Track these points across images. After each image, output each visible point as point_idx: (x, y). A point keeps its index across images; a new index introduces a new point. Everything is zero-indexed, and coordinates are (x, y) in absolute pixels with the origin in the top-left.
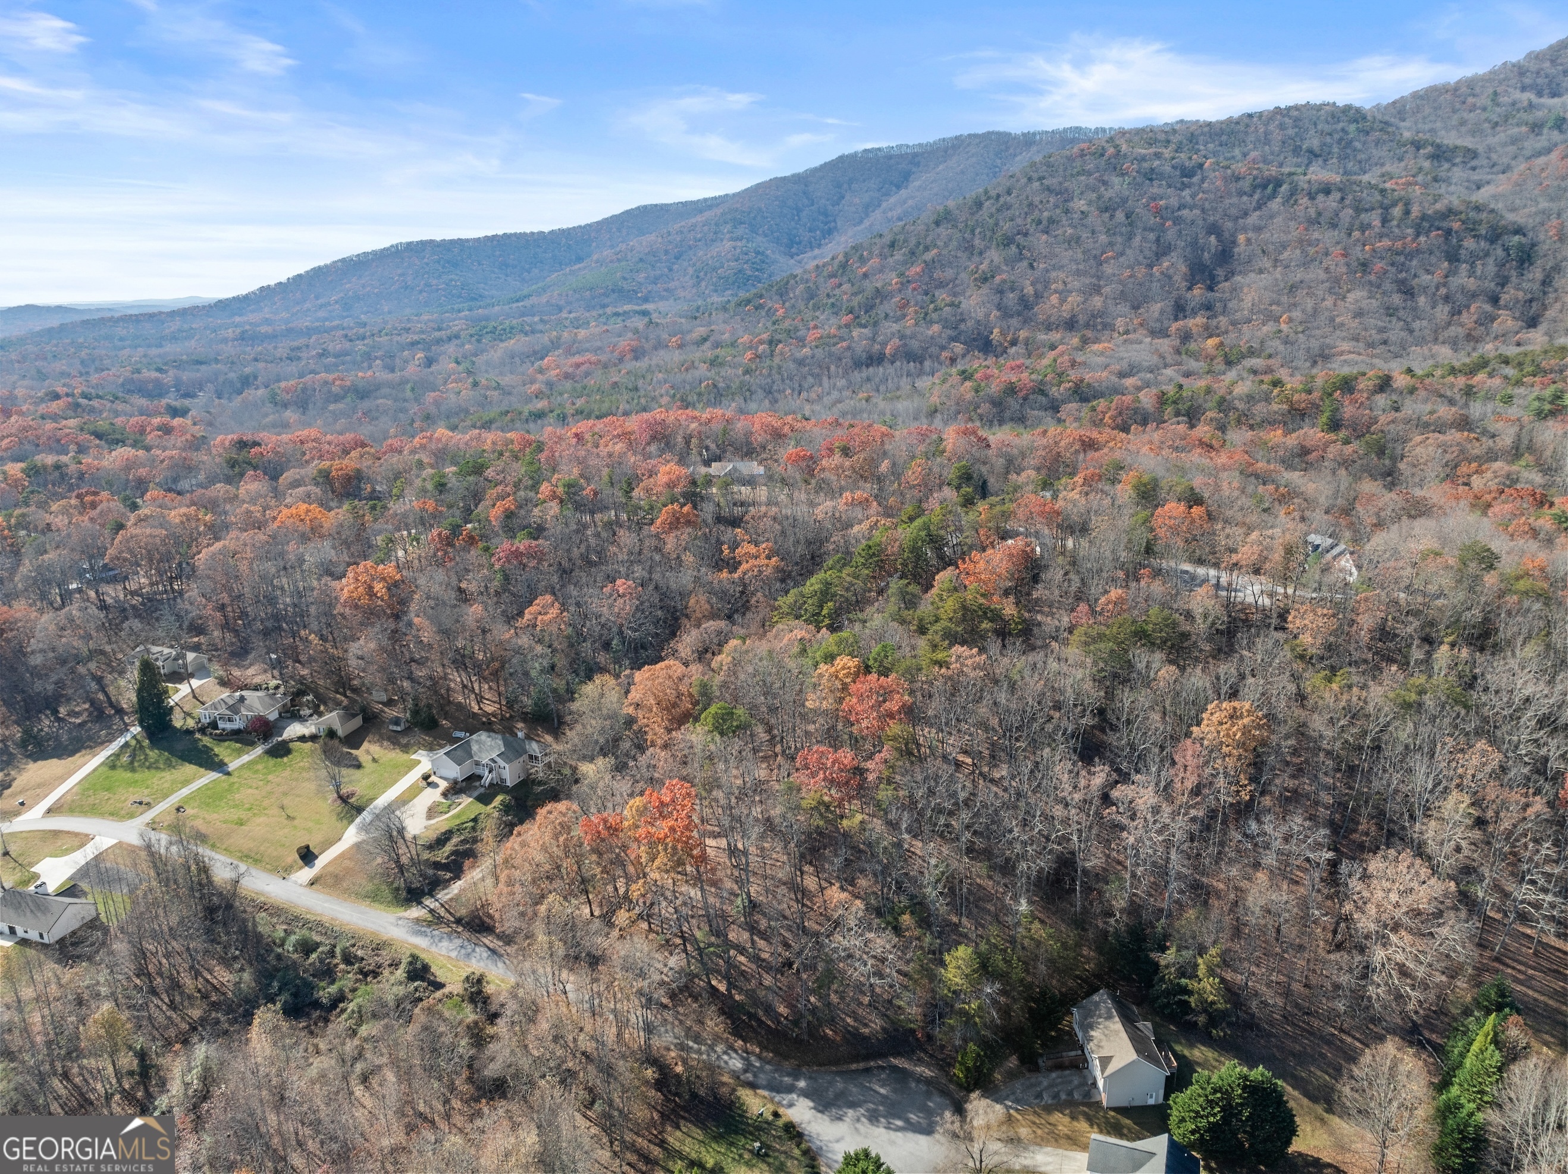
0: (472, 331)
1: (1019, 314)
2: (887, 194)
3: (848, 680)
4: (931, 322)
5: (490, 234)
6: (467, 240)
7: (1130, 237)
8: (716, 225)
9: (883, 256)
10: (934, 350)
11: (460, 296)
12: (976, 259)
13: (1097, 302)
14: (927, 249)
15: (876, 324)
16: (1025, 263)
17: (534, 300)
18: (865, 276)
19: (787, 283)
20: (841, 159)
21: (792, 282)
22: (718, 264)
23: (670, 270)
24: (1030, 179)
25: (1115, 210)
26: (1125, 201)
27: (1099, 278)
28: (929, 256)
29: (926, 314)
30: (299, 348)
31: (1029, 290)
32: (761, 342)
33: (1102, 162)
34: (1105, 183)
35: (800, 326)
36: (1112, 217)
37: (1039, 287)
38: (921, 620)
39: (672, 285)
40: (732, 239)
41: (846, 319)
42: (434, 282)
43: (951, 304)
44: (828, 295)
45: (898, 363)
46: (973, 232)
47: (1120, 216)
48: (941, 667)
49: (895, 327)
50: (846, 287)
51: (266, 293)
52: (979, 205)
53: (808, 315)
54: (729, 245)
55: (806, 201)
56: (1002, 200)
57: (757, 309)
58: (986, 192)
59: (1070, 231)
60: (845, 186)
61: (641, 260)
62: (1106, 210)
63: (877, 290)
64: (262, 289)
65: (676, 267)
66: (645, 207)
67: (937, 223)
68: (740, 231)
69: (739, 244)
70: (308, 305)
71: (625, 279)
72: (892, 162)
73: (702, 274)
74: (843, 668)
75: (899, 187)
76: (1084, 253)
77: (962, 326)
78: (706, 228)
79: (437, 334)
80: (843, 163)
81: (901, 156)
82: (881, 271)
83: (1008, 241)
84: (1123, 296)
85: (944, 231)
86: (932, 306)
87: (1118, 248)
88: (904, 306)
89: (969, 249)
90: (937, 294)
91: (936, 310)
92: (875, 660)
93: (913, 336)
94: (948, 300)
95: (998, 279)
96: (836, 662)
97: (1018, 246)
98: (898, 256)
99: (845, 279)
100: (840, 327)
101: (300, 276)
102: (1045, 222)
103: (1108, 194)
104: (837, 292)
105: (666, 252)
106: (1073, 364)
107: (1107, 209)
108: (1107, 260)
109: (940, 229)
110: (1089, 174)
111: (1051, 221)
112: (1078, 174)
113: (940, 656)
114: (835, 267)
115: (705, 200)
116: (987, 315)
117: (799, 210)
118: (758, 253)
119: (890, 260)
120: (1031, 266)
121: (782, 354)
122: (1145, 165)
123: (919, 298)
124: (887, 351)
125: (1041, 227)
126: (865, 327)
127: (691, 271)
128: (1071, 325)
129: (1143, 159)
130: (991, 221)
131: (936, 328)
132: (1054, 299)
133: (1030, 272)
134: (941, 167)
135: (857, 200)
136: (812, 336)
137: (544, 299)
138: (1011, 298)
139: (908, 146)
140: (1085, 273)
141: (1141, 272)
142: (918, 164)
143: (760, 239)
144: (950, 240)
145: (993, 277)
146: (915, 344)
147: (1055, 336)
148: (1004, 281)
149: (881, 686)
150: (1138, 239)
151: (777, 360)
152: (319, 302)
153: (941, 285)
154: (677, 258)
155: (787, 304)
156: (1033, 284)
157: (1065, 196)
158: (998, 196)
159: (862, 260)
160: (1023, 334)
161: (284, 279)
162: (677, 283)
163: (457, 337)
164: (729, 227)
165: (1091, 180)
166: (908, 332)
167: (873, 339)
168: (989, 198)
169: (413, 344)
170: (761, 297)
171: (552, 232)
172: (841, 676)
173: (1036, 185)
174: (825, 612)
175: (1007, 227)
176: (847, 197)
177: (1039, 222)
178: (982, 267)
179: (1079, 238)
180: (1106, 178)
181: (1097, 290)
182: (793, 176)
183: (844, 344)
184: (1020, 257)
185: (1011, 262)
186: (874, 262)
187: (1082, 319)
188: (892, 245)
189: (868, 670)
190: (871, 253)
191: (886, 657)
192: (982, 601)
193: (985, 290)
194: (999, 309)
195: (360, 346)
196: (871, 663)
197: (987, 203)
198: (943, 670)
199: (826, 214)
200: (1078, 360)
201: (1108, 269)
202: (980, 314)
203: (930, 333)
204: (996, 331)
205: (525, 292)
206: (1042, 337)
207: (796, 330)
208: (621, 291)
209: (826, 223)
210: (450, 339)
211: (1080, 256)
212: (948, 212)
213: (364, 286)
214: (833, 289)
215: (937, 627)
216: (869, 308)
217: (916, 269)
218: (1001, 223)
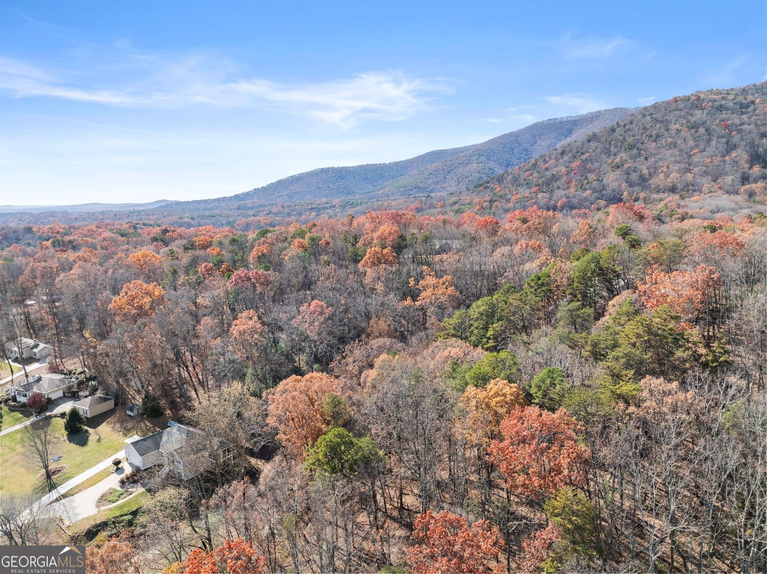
0: (342, 204)
1: (640, 185)
2: (560, 140)
3: (501, 411)
4: (585, 190)
5: (360, 164)
6: (349, 167)
7: (709, 140)
8: (470, 157)
9: (557, 159)
10: (587, 204)
11: (343, 192)
12: (612, 157)
13: (689, 177)
14: (583, 154)
15: (552, 191)
16: (643, 158)
17: (377, 192)
18: (547, 169)
19: (503, 175)
20: (536, 124)
21: (506, 175)
22: (469, 175)
23: (445, 178)
24: (644, 116)
25: (698, 128)
26: (704, 123)
27: (690, 165)
28: (584, 157)
29: (582, 185)
30: (259, 211)
31: (645, 172)
32: (485, 201)
33: (689, 103)
34: (691, 115)
35: (508, 193)
36: (696, 131)
37: (652, 170)
38: (595, 345)
39: (445, 185)
40: (477, 163)
41: (534, 189)
42: (331, 186)
43: (598, 180)
44: (525, 180)
45: (565, 211)
46: (610, 144)
47: (702, 130)
48: (627, 403)
49: (563, 192)
50: (535, 175)
51: (256, 191)
52: (613, 130)
53: (513, 189)
54: (475, 166)
55: (516, 145)
56: (627, 127)
57: (485, 188)
58: (618, 124)
59: (670, 140)
60: (538, 137)
61: (431, 174)
62: (693, 128)
63: (553, 175)
64: (255, 189)
65: (447, 177)
66: (436, 151)
67: (589, 141)
68: (482, 159)
69: (481, 165)
70: (274, 196)
71: (422, 182)
72: (563, 124)
73: (460, 180)
74: (497, 394)
75: (566, 137)
76: (680, 151)
77: (604, 192)
78: (464, 158)
79: (325, 205)
80: (535, 126)
81: (568, 122)
82: (556, 166)
83: (631, 147)
84: (706, 173)
85: (593, 144)
86: (586, 181)
87: (702, 146)
88: (569, 182)
89: (608, 152)
90: (588, 176)
91: (588, 183)
92: (539, 387)
93: (574, 197)
94: (595, 178)
95: (626, 166)
96: (489, 386)
97: (638, 149)
98: (566, 158)
99: (535, 171)
100: (530, 193)
101: (272, 184)
102: (654, 136)
103: (693, 119)
104: (530, 178)
105: (443, 170)
106: (679, 206)
107: (695, 127)
108: (694, 154)
109: (591, 143)
110: (681, 110)
111: (658, 136)
112: (674, 110)
113: (626, 388)
114: (530, 166)
115: (465, 147)
116: (620, 186)
117: (513, 149)
118: (490, 169)
119: (561, 161)
120: (646, 159)
121: (496, 207)
122: (717, 103)
123: (578, 178)
124: (558, 205)
125: (651, 139)
126: (546, 192)
127: (455, 178)
128: (673, 190)
129: (715, 101)
130: (621, 138)
131: (588, 192)
132: (662, 176)
133: (645, 162)
134: (589, 126)
135: (543, 144)
136: (513, 198)
137: (381, 192)
138: (634, 177)
139: (571, 117)
140: (680, 162)
141: (717, 160)
142: (577, 125)
143: (491, 163)
144: (597, 149)
145: (623, 165)
146: (575, 201)
147: (661, 195)
148: (630, 167)
149: (543, 424)
150: (714, 143)
151: (493, 210)
152: (280, 194)
153: (591, 171)
154: (448, 173)
155: (502, 186)
156: (648, 168)
157: (666, 123)
158: (625, 125)
159: (545, 162)
160: (642, 195)
161: (265, 186)
162: (447, 184)
163: (334, 206)
164: (476, 157)
165: (682, 113)
166: (571, 195)
167: (551, 199)
168: (619, 126)
169: (312, 209)
170: (488, 182)
171: (390, 164)
172: (493, 404)
173: (648, 118)
174: (490, 333)
175: (630, 140)
176: (538, 142)
177: (651, 136)
178: (617, 160)
179: (676, 143)
180: (691, 112)
181: (689, 171)
182: (510, 133)
183: (533, 201)
184: (640, 155)
185: (634, 158)
186: (552, 162)
187: (679, 186)
188: (563, 153)
189: (529, 399)
190: (550, 158)
191: (553, 385)
192: (672, 325)
193: (618, 172)
194: (627, 182)
195: (287, 210)
196: (533, 391)
197: (619, 129)
198: (632, 409)
199: (527, 151)
200: (681, 204)
201: (695, 159)
202: (615, 184)
203: (585, 195)
204: (625, 194)
205: (373, 190)
206: (655, 196)
207: (506, 195)
208: (419, 187)
209: (527, 155)
210: (330, 207)
211: (677, 153)
212: (594, 134)
213: (299, 188)
214: (528, 176)
215: (618, 352)
216: (548, 185)
217: (577, 163)
218: (627, 138)
